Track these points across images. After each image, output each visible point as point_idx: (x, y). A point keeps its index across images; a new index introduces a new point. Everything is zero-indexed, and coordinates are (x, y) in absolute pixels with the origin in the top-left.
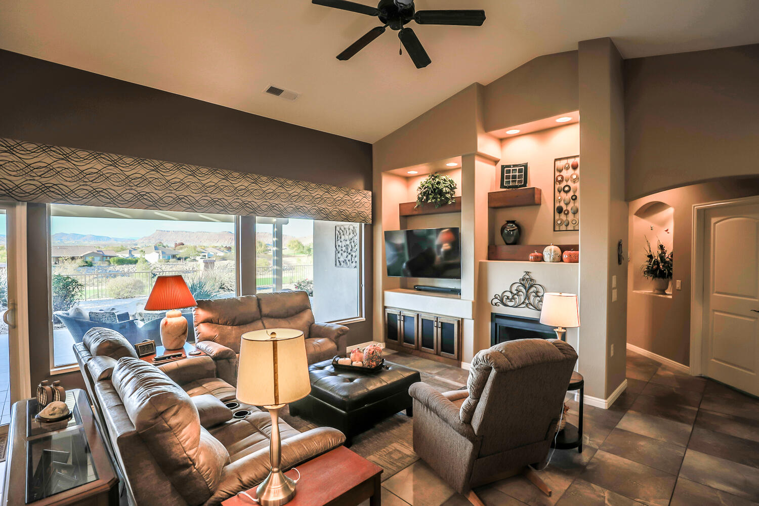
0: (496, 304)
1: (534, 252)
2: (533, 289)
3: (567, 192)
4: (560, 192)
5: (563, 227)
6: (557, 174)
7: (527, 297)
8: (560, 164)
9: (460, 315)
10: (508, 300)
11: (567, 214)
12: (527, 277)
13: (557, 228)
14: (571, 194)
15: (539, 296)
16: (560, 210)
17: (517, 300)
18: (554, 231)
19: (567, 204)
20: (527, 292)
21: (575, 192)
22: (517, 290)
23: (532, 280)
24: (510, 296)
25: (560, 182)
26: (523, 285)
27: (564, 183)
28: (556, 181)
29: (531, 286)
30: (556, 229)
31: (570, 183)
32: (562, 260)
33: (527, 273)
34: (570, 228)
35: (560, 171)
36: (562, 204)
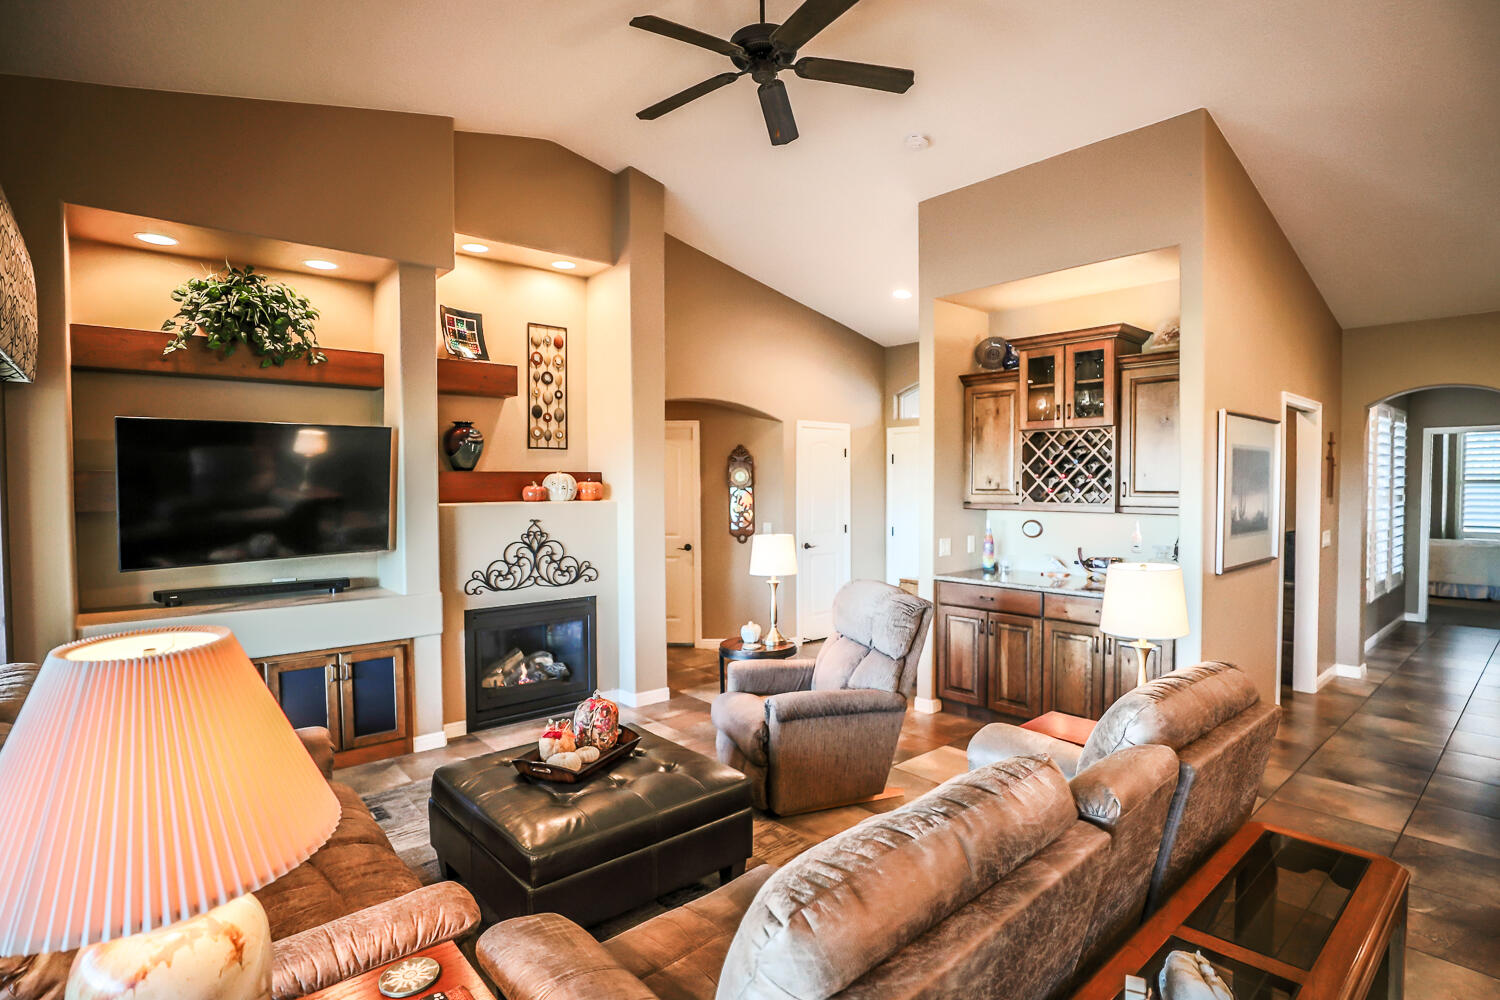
0: (475, 592)
1: (531, 485)
2: (544, 551)
3: (547, 383)
4: (537, 381)
5: (543, 443)
6: (533, 349)
7: (536, 566)
8: (538, 334)
9: (402, 634)
10: (501, 578)
11: (547, 421)
12: (535, 529)
13: (533, 444)
14: (553, 388)
15: (555, 561)
16: (537, 413)
17: (518, 575)
18: (529, 447)
19: (548, 404)
20: (535, 557)
21: (559, 385)
22: (517, 556)
23: (542, 534)
24: (504, 569)
25: (537, 364)
26: (530, 547)
27: (542, 369)
28: (530, 360)
29: (541, 545)
30: (532, 446)
31: (551, 369)
32: (578, 497)
33: (535, 522)
34: (553, 443)
35: (537, 345)
36: (541, 403)
